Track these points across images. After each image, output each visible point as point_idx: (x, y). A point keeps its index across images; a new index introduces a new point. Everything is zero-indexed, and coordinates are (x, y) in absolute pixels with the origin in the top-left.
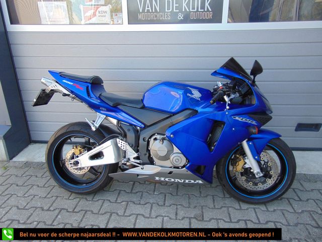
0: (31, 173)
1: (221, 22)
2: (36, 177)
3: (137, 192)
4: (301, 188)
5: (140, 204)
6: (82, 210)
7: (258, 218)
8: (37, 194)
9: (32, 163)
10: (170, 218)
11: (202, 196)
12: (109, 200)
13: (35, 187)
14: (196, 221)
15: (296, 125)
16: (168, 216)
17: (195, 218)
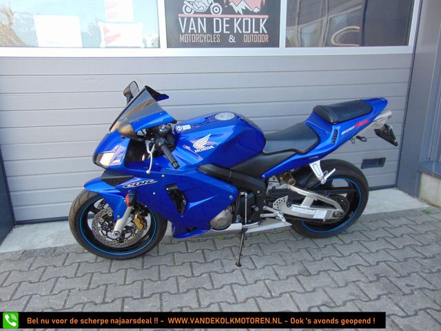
0: (43, 264)
1: (278, 46)
2: (55, 266)
3: (213, 261)
4: (389, 226)
5: (225, 273)
6: (154, 294)
7: (366, 261)
8: (72, 287)
9: (35, 251)
10: (273, 280)
11: (294, 250)
12: (184, 276)
13: (61, 280)
14: (304, 278)
15: (361, 162)
16: (268, 279)
17: (300, 274)
